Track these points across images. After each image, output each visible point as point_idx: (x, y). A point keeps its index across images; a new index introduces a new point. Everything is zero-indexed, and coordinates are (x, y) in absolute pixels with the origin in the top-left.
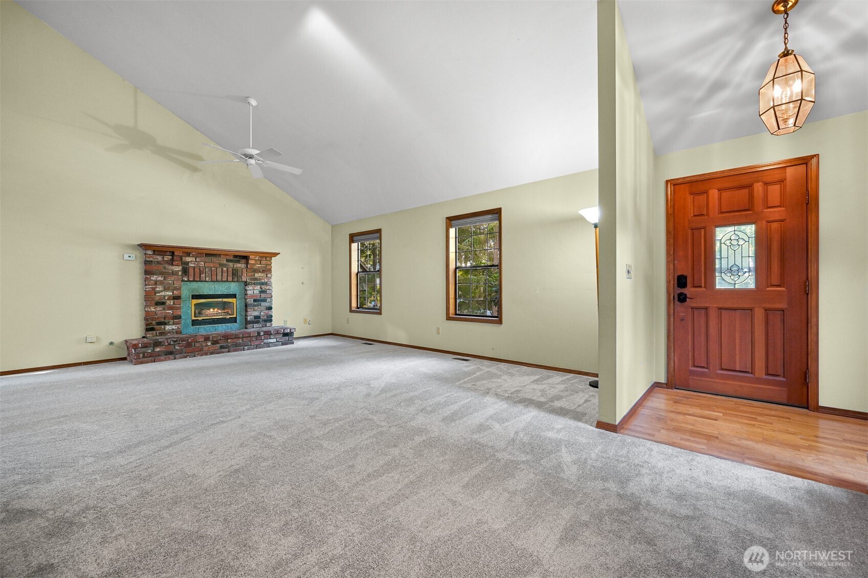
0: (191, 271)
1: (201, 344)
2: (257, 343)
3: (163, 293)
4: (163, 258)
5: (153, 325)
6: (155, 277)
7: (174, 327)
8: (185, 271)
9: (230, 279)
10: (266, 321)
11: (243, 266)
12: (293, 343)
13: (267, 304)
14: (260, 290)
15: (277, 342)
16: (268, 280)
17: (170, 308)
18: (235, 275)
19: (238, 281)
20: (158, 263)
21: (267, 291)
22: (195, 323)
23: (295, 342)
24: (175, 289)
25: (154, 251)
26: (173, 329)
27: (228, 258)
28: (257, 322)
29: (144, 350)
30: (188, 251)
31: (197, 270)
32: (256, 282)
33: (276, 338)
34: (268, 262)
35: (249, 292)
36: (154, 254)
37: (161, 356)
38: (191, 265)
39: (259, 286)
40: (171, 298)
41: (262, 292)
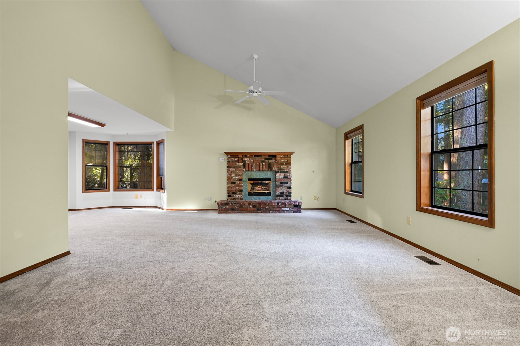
0: (247, 165)
1: (247, 206)
2: (277, 209)
3: (234, 178)
4: (235, 159)
5: (231, 194)
6: (231, 169)
7: (239, 196)
8: (244, 166)
9: (267, 169)
10: (287, 196)
11: (274, 161)
12: (301, 212)
13: (288, 185)
14: (284, 176)
15: (290, 210)
16: (289, 170)
17: (238, 185)
18: (270, 167)
19: (271, 171)
20: (233, 162)
21: (288, 177)
22: (250, 194)
23: (302, 211)
24: (240, 175)
25: (231, 156)
26: (239, 197)
27: (266, 157)
28: (282, 196)
29: (222, 206)
30: (245, 154)
31: (250, 165)
32: (281, 171)
33: (290, 208)
34: (289, 158)
35: (278, 178)
36: (231, 157)
37: (229, 210)
38: (247, 162)
39: (283, 174)
40: (238, 180)
41: (285, 177)
